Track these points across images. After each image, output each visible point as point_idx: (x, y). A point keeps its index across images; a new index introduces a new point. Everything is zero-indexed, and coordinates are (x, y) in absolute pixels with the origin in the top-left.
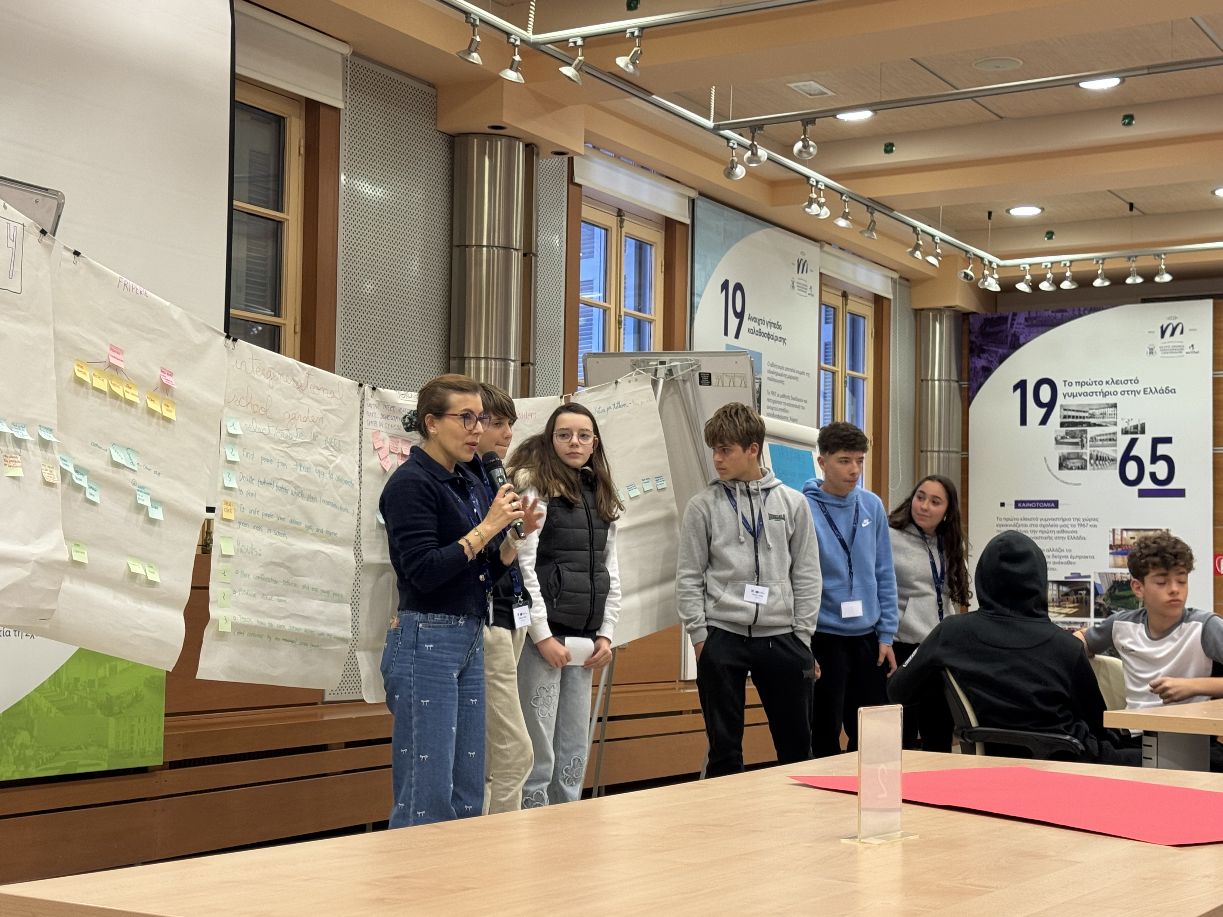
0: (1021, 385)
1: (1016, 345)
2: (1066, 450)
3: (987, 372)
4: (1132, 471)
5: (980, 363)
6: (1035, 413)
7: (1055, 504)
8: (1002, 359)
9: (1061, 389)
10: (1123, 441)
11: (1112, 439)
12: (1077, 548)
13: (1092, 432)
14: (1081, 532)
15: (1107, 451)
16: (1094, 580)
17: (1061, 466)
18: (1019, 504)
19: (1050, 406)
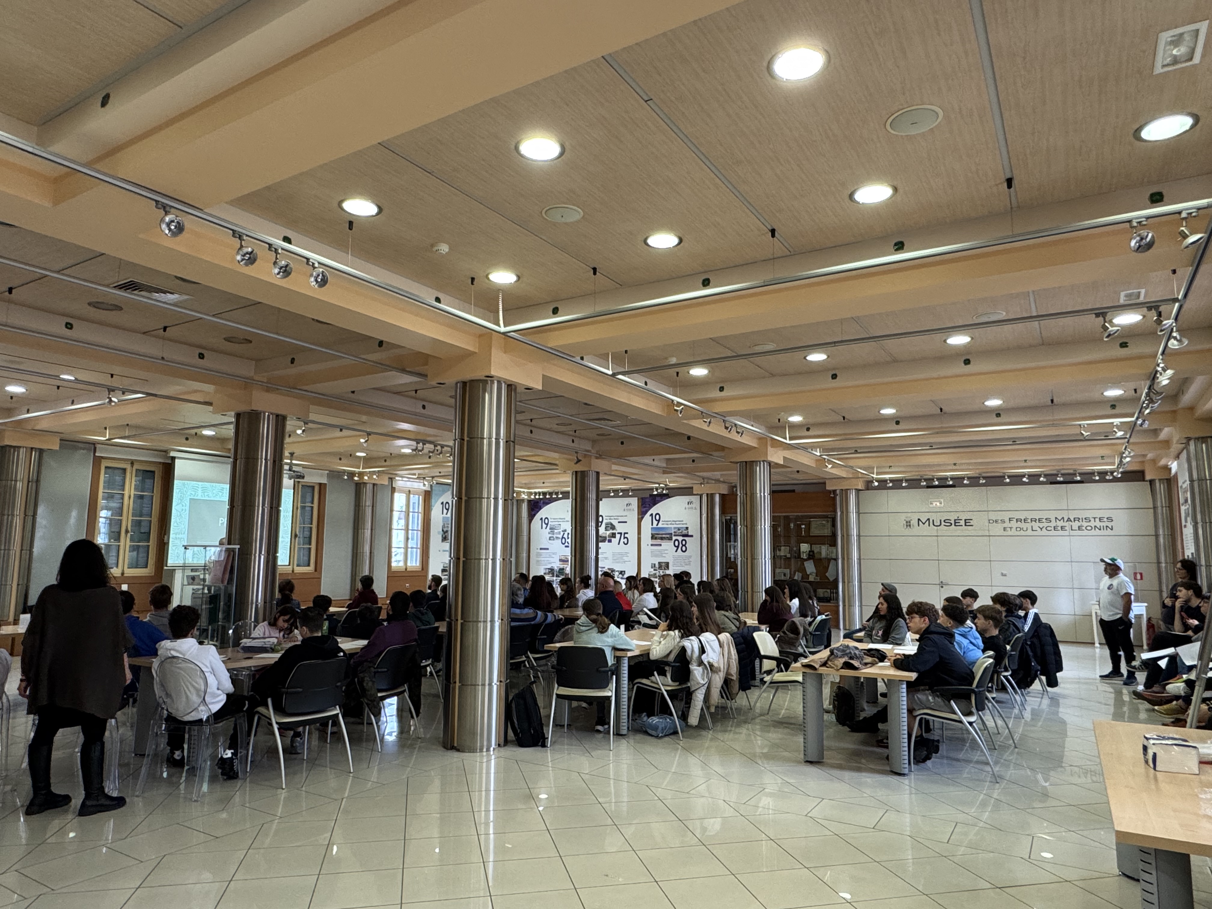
0: (541, 519)
1: (540, 508)
2: (550, 535)
3: (535, 515)
4: (563, 540)
5: (533, 513)
6: (544, 526)
7: (548, 549)
8: (538, 512)
9: (550, 520)
10: (562, 533)
11: (559, 533)
12: (552, 560)
13: (556, 531)
14: (553, 556)
15: (558, 536)
16: (556, 568)
17: (550, 539)
18: (541, 549)
19: (547, 524)
